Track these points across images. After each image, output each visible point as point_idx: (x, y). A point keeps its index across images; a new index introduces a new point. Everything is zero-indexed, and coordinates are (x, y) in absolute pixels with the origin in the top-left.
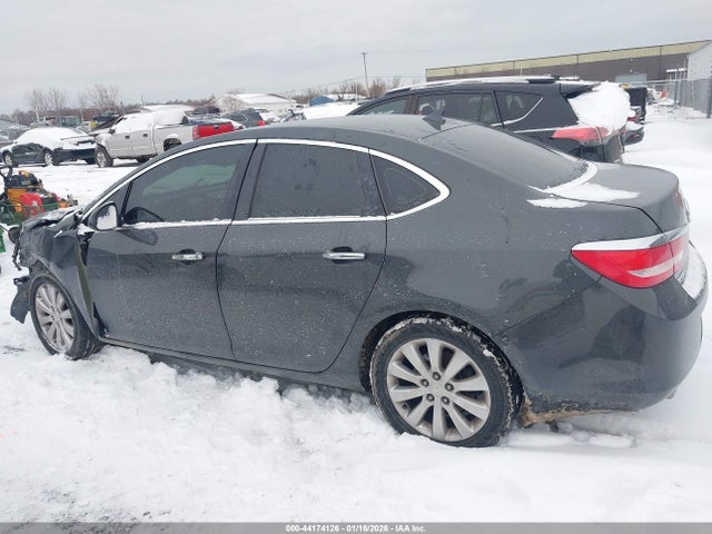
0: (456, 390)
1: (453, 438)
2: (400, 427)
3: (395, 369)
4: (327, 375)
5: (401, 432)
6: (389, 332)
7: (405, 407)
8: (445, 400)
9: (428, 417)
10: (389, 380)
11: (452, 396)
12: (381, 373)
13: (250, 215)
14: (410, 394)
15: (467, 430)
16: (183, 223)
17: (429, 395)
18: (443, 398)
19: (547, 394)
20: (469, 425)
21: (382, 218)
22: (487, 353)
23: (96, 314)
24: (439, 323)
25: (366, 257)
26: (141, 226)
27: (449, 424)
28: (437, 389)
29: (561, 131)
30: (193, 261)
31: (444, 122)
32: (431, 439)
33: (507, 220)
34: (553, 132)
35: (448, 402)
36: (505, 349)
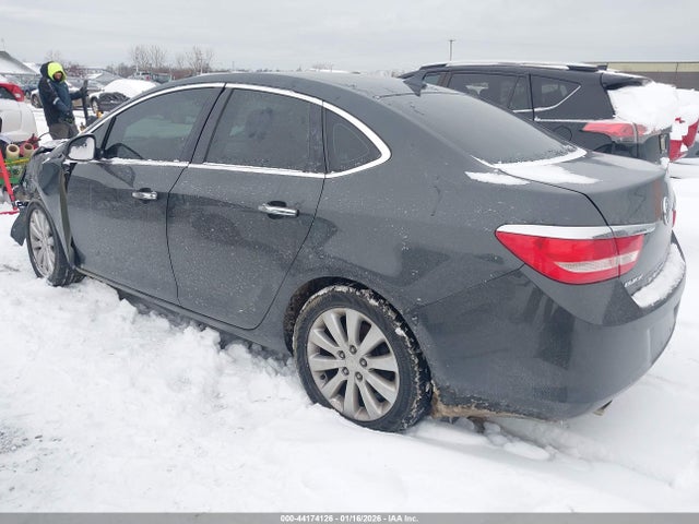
0: (369, 366)
1: (362, 417)
2: (316, 397)
3: (316, 336)
4: (257, 332)
5: (314, 402)
6: (313, 297)
7: (323, 377)
8: (359, 376)
9: (341, 391)
10: (310, 347)
11: (365, 372)
12: (303, 340)
13: (205, 160)
14: (328, 364)
15: (375, 411)
16: (150, 162)
17: (345, 368)
18: (357, 373)
19: (454, 384)
20: (378, 406)
21: (321, 176)
22: (399, 332)
23: (73, 245)
24: (358, 293)
25: (298, 214)
26: (116, 161)
27: (360, 402)
28: (352, 363)
29: (593, 124)
30: (149, 200)
31: (424, 87)
32: (342, 415)
33: (439, 191)
34: (585, 124)
35: (361, 379)
36: (414, 329)
